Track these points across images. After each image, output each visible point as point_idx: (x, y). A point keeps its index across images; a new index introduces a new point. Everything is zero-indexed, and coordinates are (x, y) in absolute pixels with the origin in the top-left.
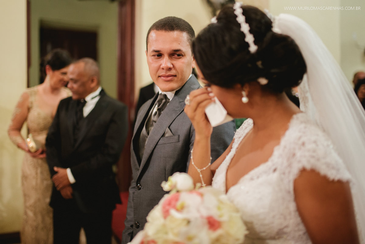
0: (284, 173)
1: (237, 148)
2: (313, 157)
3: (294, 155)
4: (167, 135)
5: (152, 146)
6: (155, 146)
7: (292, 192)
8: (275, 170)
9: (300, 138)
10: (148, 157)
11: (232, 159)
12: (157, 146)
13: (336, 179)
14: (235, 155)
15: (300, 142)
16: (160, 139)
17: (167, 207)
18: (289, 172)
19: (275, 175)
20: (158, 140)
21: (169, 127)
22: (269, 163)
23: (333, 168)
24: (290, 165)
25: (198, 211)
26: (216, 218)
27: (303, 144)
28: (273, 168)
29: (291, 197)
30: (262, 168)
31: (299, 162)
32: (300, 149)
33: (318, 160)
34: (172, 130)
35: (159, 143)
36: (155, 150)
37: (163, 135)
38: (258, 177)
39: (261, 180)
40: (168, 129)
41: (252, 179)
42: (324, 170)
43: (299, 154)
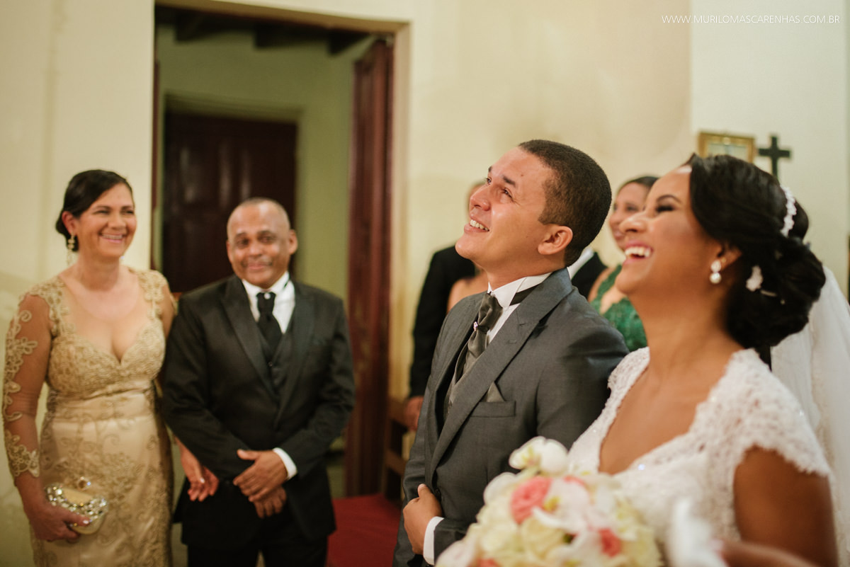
0: (717, 455)
1: (619, 408)
2: (774, 428)
3: (739, 421)
4: (491, 399)
5: (461, 417)
6: (466, 417)
7: (730, 488)
8: (702, 448)
9: (750, 392)
10: (451, 439)
11: (611, 427)
12: (471, 419)
13: (810, 470)
14: (615, 420)
15: (751, 399)
16: (477, 404)
17: (523, 503)
18: (728, 453)
19: (702, 458)
20: (474, 406)
21: (496, 382)
22: (691, 436)
23: (806, 451)
24: (729, 441)
25: (585, 517)
26: (615, 532)
27: (757, 403)
28: (698, 444)
29: (728, 498)
30: (677, 443)
31: (749, 434)
32: (750, 411)
33: (782, 434)
34: (502, 389)
35: (474, 414)
36: (467, 427)
37: (484, 398)
38: (669, 459)
39: (675, 463)
40: (493, 386)
41: (657, 462)
42: (791, 453)
43: (748, 421)
